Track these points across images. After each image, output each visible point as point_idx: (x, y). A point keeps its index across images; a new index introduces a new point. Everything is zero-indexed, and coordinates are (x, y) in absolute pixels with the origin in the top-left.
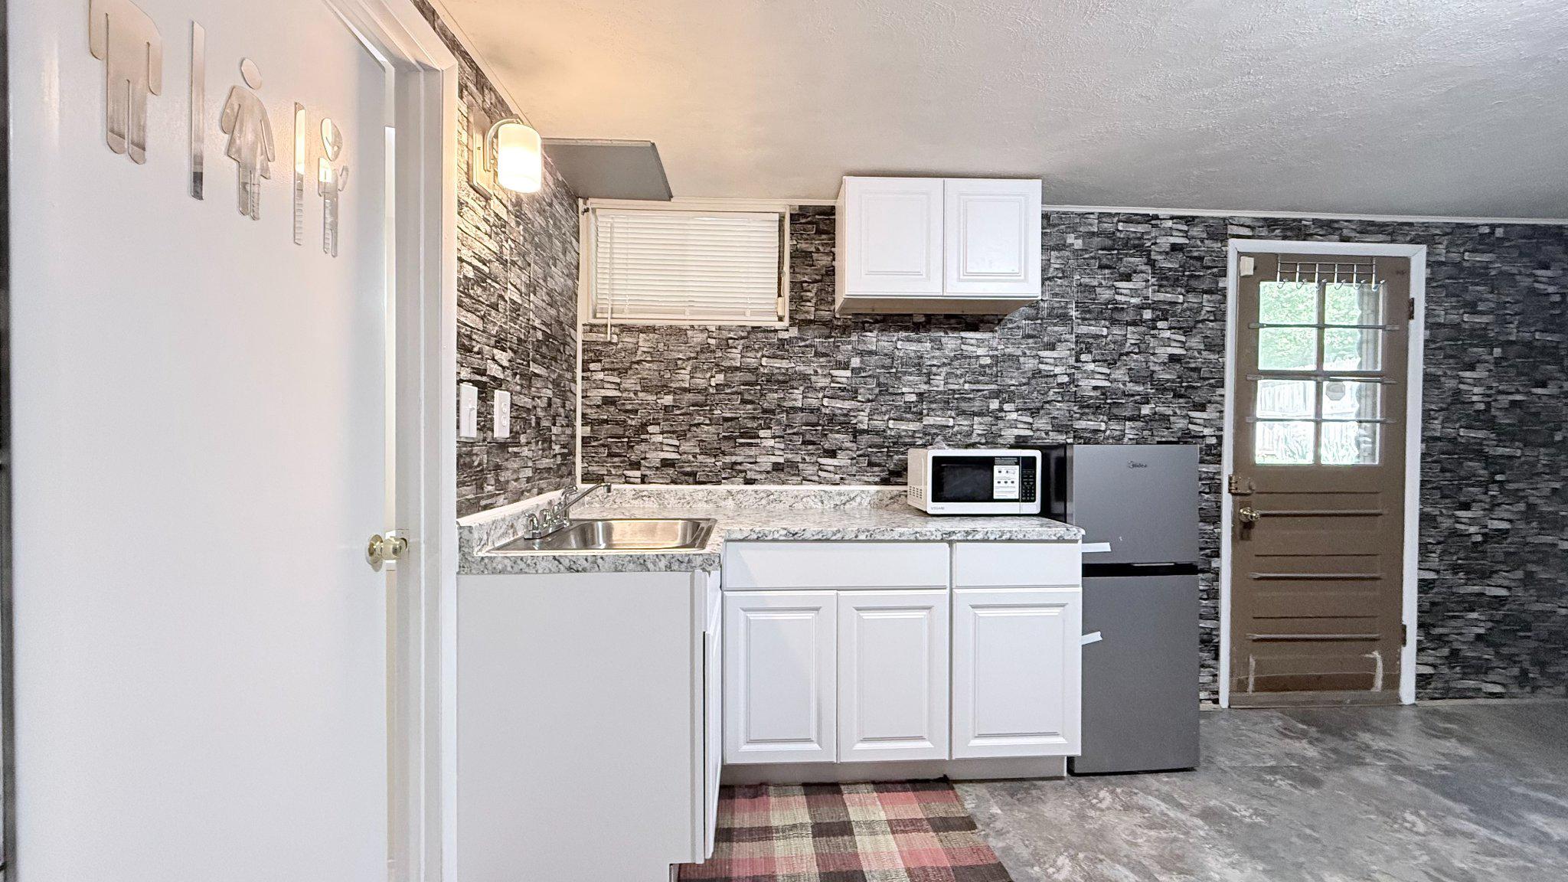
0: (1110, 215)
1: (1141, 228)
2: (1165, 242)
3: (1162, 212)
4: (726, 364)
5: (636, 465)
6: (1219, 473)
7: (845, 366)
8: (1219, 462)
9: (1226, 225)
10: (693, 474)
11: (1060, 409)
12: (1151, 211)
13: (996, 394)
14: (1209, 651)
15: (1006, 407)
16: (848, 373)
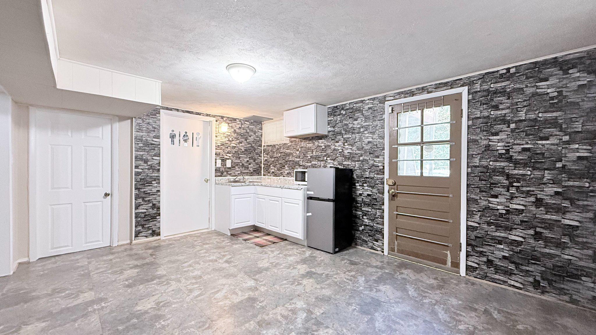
0: (352, 103)
1: (360, 105)
2: (366, 107)
3: (366, 98)
4: (280, 152)
5: (269, 173)
6: (384, 178)
7: (298, 150)
8: (384, 174)
9: (385, 98)
10: (276, 175)
11: (340, 159)
12: (363, 99)
13: (325, 156)
14: (381, 235)
15: (328, 159)
16: (298, 152)
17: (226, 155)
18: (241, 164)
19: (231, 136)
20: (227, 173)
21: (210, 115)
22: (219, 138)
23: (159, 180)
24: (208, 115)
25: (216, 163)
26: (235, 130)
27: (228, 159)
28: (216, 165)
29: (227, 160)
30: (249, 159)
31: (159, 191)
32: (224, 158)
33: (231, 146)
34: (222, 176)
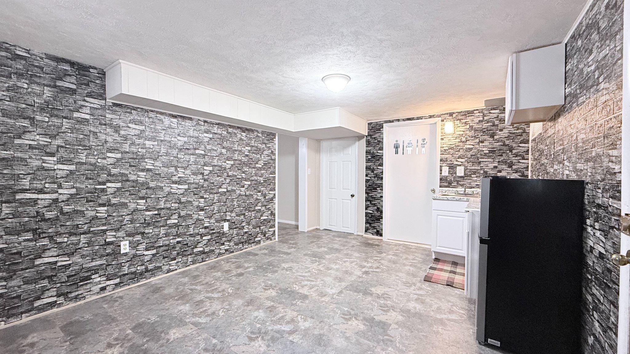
0: (588, 10)
8: (621, 200)
17: (457, 161)
18: (482, 172)
19: (464, 136)
20: (458, 183)
21: (434, 115)
22: (446, 140)
23: (382, 187)
24: (431, 117)
25: (441, 170)
26: (471, 127)
27: (460, 165)
28: (441, 173)
29: (458, 167)
30: (499, 165)
31: (382, 197)
32: (453, 164)
33: (464, 148)
34: (449, 187)
